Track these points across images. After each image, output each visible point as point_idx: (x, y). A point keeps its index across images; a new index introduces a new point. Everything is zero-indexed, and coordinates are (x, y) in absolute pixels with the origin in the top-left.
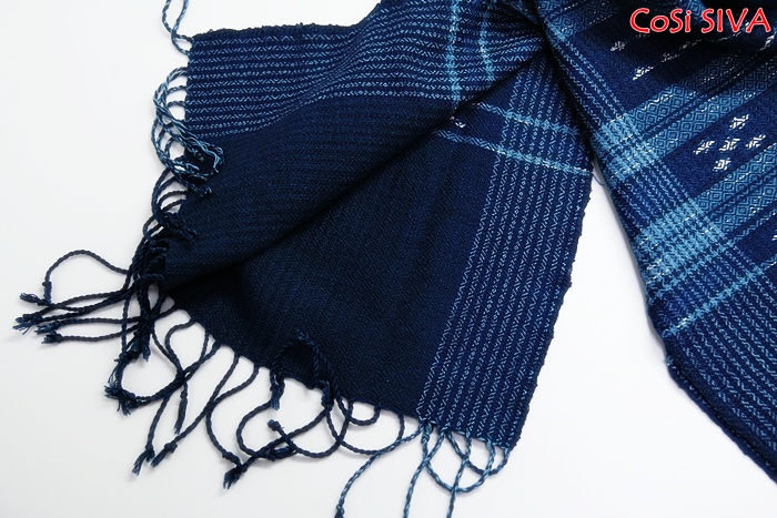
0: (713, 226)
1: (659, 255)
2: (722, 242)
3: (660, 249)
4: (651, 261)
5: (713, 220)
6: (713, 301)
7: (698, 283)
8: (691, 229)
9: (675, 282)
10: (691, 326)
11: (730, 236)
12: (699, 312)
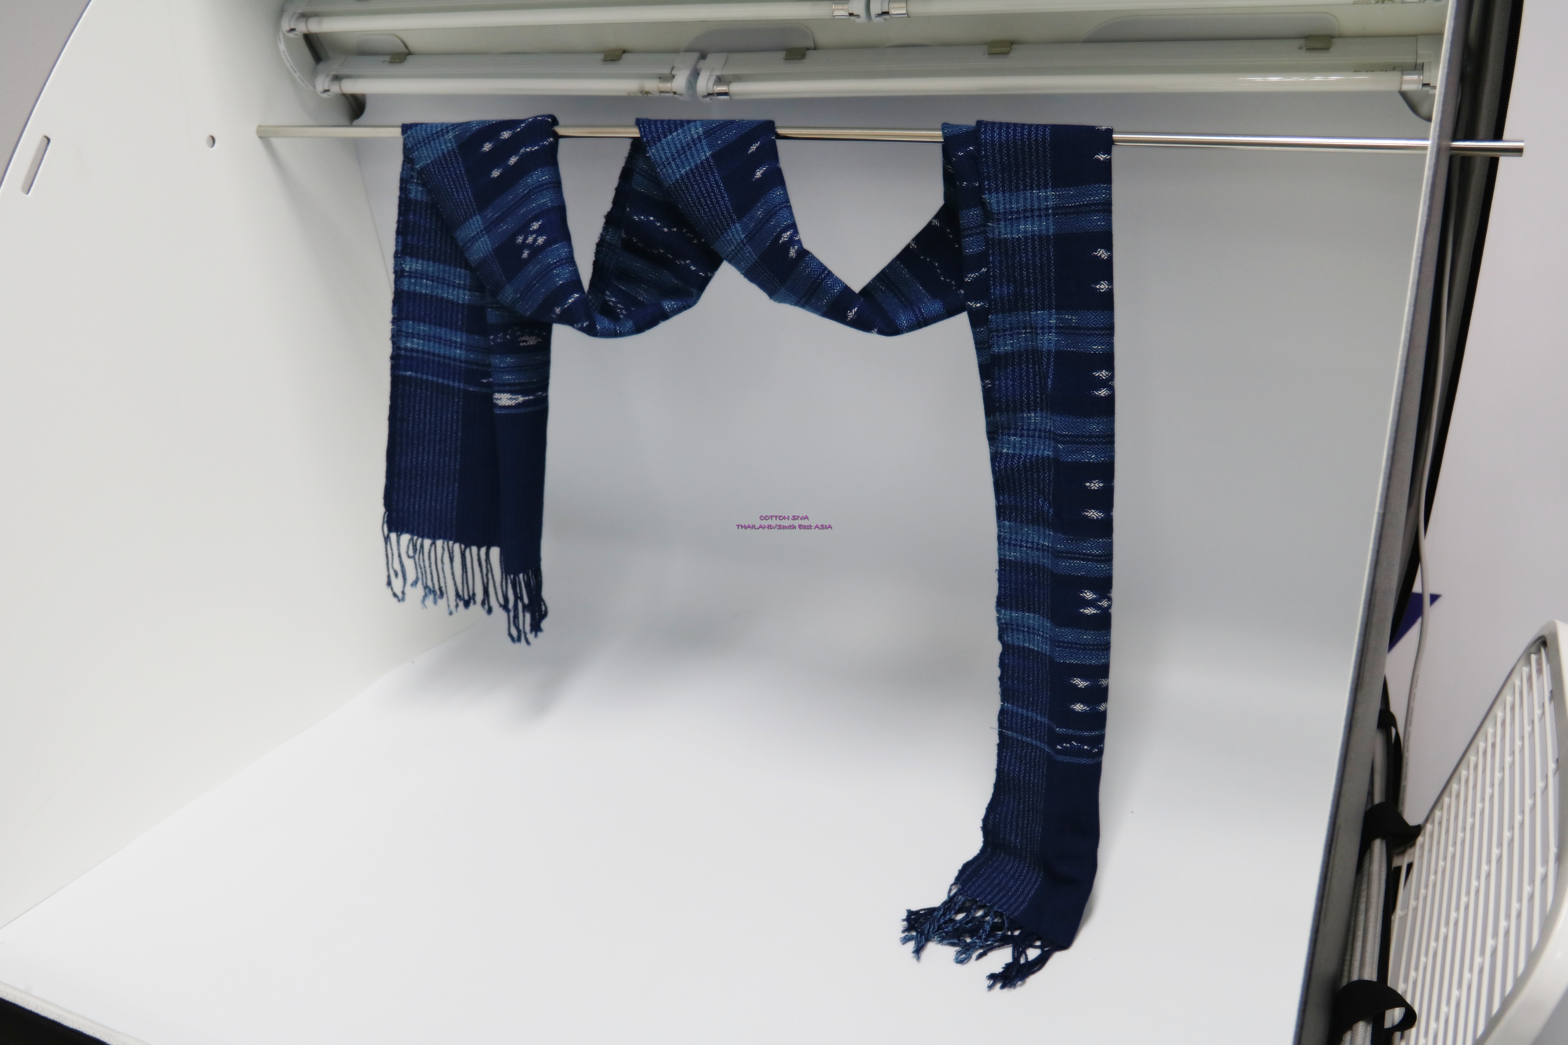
0: (463, 352)
1: (424, 339)
2: (461, 361)
3: (427, 337)
4: (418, 338)
5: (467, 350)
6: (430, 378)
7: (431, 365)
8: (451, 344)
9: (420, 355)
10: (411, 377)
11: (466, 362)
12: (419, 375)
